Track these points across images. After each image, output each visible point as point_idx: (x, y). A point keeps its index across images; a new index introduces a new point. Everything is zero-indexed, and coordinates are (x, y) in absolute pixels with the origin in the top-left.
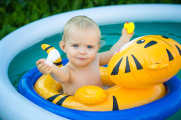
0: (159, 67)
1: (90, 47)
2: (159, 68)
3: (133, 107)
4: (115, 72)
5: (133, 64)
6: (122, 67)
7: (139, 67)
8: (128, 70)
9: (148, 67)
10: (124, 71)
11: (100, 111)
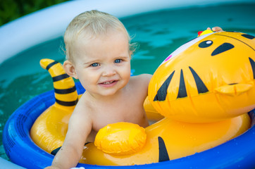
0: (235, 90)
1: (118, 61)
2: (236, 93)
3: (193, 153)
4: (161, 96)
5: (191, 84)
6: (173, 88)
7: (202, 89)
8: (182, 93)
9: (217, 89)
10: (176, 95)
11: (138, 164)
